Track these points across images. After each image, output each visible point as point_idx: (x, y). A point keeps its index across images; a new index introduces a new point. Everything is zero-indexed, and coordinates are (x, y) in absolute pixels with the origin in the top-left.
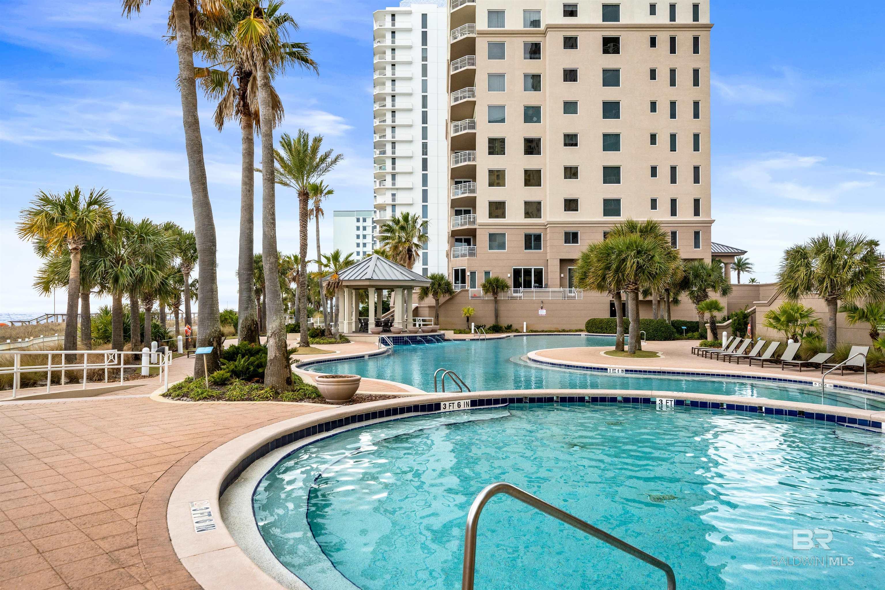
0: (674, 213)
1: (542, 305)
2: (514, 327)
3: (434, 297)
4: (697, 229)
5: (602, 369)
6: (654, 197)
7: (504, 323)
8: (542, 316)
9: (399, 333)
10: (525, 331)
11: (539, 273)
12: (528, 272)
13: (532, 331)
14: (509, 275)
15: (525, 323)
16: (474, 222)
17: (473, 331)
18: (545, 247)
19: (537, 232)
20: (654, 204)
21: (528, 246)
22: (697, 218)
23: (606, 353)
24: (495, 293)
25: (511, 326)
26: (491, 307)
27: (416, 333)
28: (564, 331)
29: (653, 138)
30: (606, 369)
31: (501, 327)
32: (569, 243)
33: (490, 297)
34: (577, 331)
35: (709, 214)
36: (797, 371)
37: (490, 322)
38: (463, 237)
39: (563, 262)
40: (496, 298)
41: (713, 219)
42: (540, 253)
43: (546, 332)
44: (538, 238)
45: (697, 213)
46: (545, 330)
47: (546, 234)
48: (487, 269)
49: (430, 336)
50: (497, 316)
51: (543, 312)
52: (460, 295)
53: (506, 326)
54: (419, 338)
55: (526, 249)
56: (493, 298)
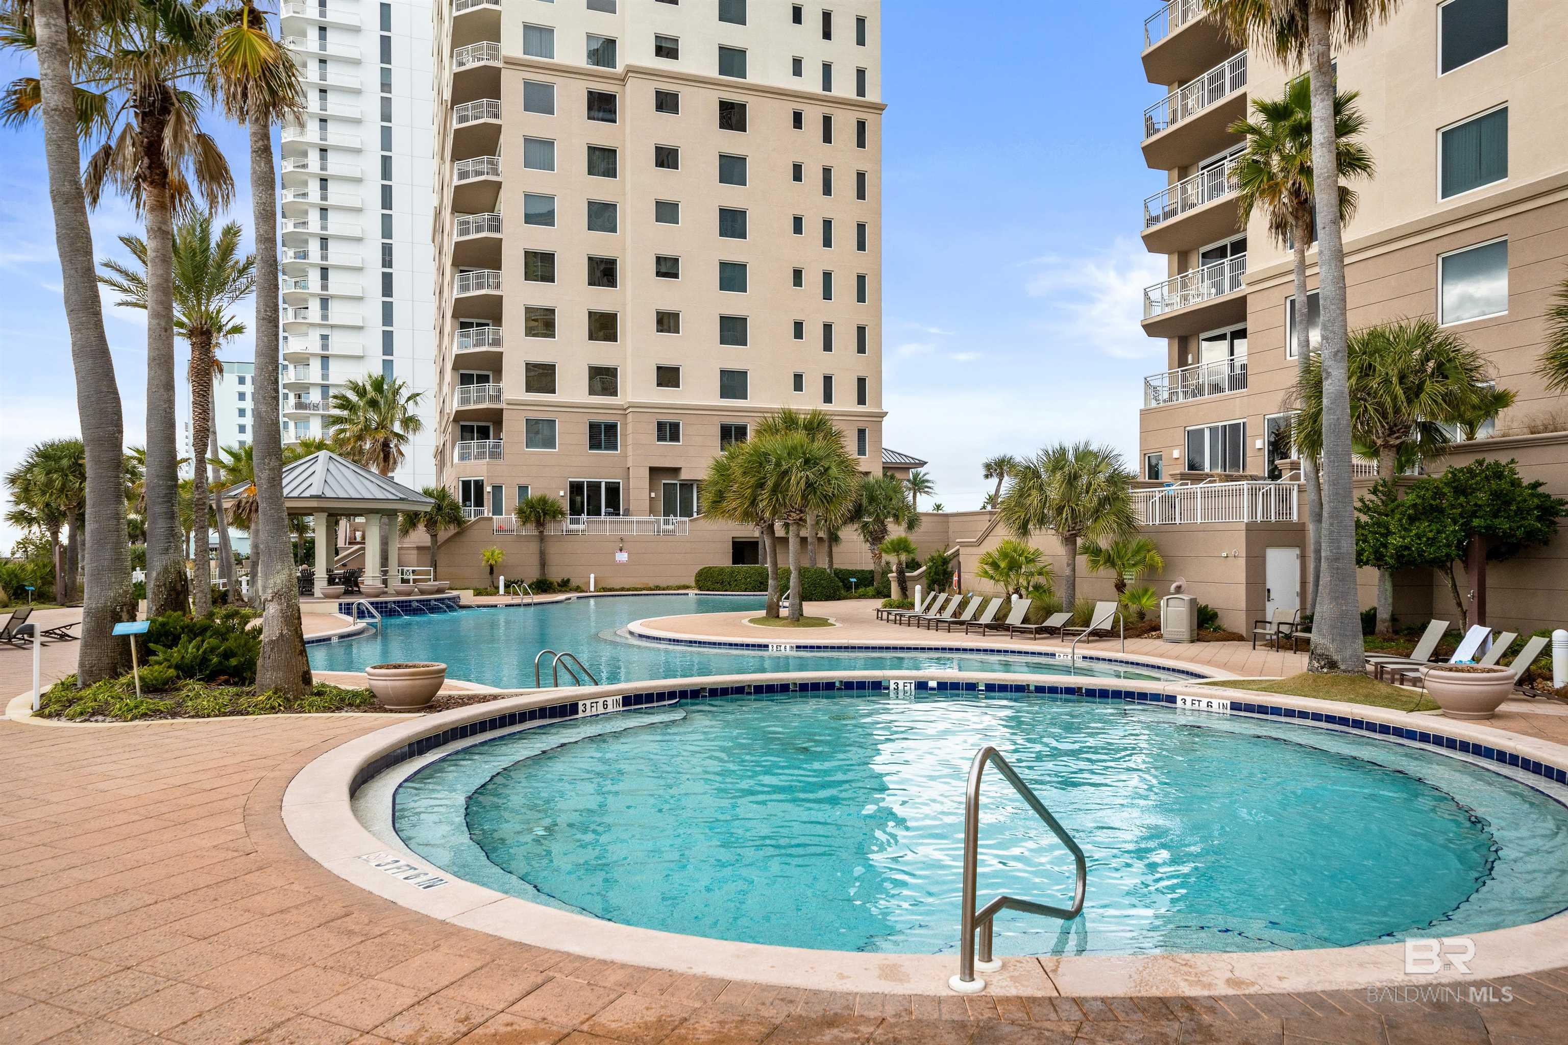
0: (828, 398)
1: (622, 544)
2: (574, 583)
3: (428, 531)
4: (862, 426)
5: (760, 646)
6: (799, 371)
7: (555, 575)
8: (622, 564)
9: (377, 596)
10: (592, 589)
11: (613, 491)
12: (594, 487)
13: (605, 590)
14: (562, 493)
15: (592, 576)
16: (498, 398)
17: (502, 590)
18: (625, 446)
19: (610, 419)
20: (798, 382)
21: (595, 444)
22: (861, 409)
23: (751, 621)
24: (540, 524)
25: (568, 580)
26: (533, 547)
27: (409, 594)
28: (658, 588)
29: (798, 276)
30: (766, 646)
31: (551, 583)
32: (665, 440)
33: (530, 530)
34: (679, 588)
35: (879, 403)
36: (1031, 639)
37: (532, 574)
38: (475, 424)
39: (654, 472)
40: (541, 532)
41: (885, 410)
42: (614, 456)
43: (628, 590)
44: (611, 429)
45: (862, 400)
46: (627, 586)
47: (625, 424)
48: (523, 482)
49: (436, 600)
50: (543, 564)
51: (622, 557)
52: (475, 527)
53: (559, 580)
54: (415, 604)
55: (591, 448)
56: (536, 533)
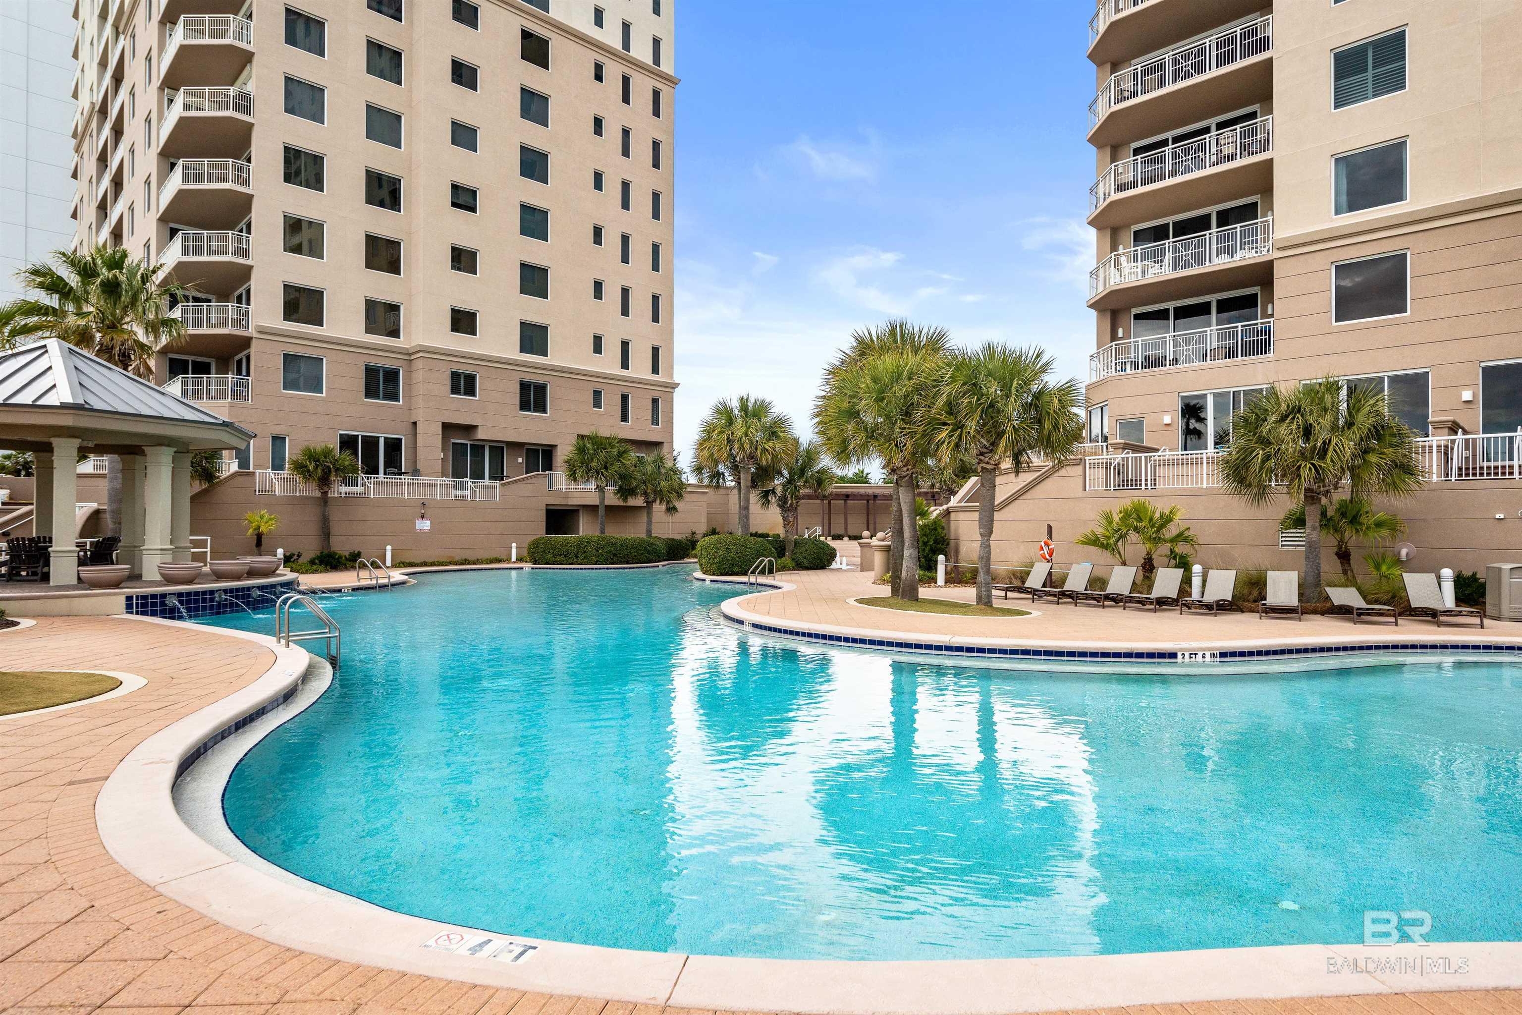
0: (625, 365)
1: (424, 509)
2: (366, 556)
4: (656, 395)
5: (1162, 655)
6: (598, 332)
7: (341, 546)
8: (423, 534)
10: (388, 564)
11: (394, 446)
12: (371, 443)
14: (332, 446)
15: (389, 548)
18: (409, 396)
19: (390, 364)
20: (598, 345)
21: (371, 391)
22: (655, 377)
24: (324, 481)
25: (357, 554)
26: (312, 514)
28: (466, 562)
29: (598, 233)
30: (1173, 655)
31: (336, 558)
32: (459, 393)
33: (312, 490)
34: (491, 561)
35: (671, 374)
37: (310, 548)
39: (448, 428)
40: (326, 493)
41: (677, 381)
42: (395, 407)
43: (433, 564)
44: (392, 376)
45: (655, 370)
47: (409, 372)
48: (278, 431)
50: (326, 533)
51: (424, 525)
52: (231, 483)
53: (347, 554)
55: (367, 396)
56: (318, 494)
